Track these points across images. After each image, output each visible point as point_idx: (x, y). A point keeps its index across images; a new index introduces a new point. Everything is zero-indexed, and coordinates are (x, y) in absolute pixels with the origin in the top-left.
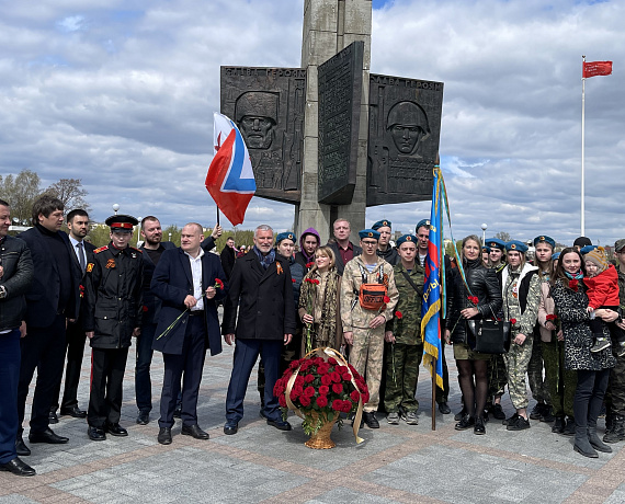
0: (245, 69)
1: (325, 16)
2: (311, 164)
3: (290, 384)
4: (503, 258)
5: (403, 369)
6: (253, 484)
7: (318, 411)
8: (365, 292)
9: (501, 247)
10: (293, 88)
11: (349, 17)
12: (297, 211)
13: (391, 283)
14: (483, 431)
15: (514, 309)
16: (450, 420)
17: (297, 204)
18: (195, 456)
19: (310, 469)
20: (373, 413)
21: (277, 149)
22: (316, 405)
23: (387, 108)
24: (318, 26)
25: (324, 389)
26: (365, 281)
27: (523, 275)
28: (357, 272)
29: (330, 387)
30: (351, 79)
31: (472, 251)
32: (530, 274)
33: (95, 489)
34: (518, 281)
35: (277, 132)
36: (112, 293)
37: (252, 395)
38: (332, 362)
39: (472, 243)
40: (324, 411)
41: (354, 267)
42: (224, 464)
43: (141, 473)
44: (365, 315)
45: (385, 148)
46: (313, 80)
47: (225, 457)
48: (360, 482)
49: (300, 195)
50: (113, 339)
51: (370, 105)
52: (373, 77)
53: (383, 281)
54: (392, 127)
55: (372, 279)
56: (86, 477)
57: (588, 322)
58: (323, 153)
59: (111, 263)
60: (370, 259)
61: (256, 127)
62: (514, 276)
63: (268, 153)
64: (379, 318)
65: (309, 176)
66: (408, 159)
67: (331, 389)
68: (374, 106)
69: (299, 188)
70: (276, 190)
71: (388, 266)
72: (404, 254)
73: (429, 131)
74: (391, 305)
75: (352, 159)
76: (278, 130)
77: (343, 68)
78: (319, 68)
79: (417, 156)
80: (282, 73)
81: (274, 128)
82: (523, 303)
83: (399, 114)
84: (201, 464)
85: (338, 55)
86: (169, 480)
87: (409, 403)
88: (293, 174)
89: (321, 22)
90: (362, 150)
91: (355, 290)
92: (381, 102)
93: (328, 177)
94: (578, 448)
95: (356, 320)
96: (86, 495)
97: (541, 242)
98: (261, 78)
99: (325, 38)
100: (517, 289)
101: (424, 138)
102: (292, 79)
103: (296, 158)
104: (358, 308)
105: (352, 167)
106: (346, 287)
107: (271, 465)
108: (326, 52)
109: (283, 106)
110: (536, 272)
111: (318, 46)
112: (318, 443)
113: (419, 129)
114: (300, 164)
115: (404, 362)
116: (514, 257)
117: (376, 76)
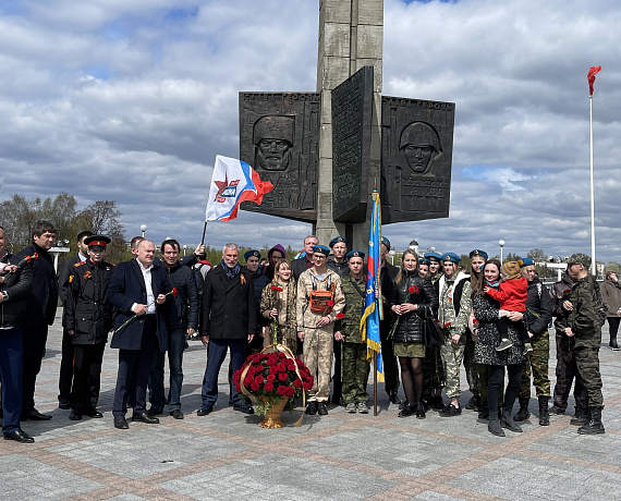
0: (262, 95)
1: (337, 42)
2: (326, 184)
3: (244, 375)
4: (441, 270)
5: (355, 365)
6: (204, 450)
7: (267, 395)
8: (313, 297)
9: (438, 260)
10: (307, 112)
11: (360, 42)
12: (314, 229)
13: (338, 290)
14: (424, 416)
15: (450, 313)
16: (394, 408)
17: (314, 222)
18: (165, 431)
19: (255, 441)
20: (324, 402)
21: (293, 171)
22: (264, 392)
23: (399, 129)
24: (331, 52)
25: (271, 377)
26: (314, 288)
27: (456, 283)
28: (308, 281)
29: (277, 375)
30: (361, 102)
31: (410, 263)
32: (463, 281)
33: (79, 452)
34: (453, 288)
35: (293, 154)
36: (89, 299)
37: (224, 387)
38: (281, 356)
39: (409, 256)
40: (272, 395)
41: (306, 277)
42: (186, 437)
43: (118, 442)
44: (314, 316)
45: (399, 168)
46: (327, 104)
47: (189, 433)
48: (291, 449)
49: (316, 214)
50: (90, 337)
51: (383, 126)
52: (385, 100)
53: (330, 288)
54: (404, 147)
55: (321, 287)
56: (73, 445)
57: (495, 320)
58: (337, 173)
59: (88, 274)
60: (320, 270)
61: (273, 150)
62: (450, 283)
63: (285, 174)
64: (324, 318)
65: (324, 196)
66: (421, 178)
67: (277, 378)
68: (388, 127)
69: (315, 207)
70: (292, 209)
71: (336, 276)
72: (352, 267)
73: (441, 150)
74: (338, 308)
75: (364, 179)
76: (294, 152)
77: (355, 92)
78: (333, 92)
79: (430, 175)
80: (297, 97)
81: (290, 149)
82: (457, 307)
83: (411, 134)
84: (168, 436)
85: (349, 79)
86: (138, 447)
87: (360, 395)
88: (310, 194)
89: (334, 48)
90: (376, 170)
91: (307, 296)
92: (393, 122)
93: (342, 197)
94: (490, 429)
95: (307, 321)
96: (70, 455)
97: (476, 255)
98: (278, 102)
99: (338, 63)
100: (451, 295)
101: (437, 157)
102: (307, 102)
103: (312, 178)
104: (308, 311)
105: (363, 186)
106: (301, 295)
107: (224, 438)
108: (339, 76)
109: (299, 129)
110: (468, 279)
111: (332, 70)
112: (270, 422)
113: (432, 149)
114: (315, 184)
115: (355, 358)
116: (449, 267)
117: (388, 99)
